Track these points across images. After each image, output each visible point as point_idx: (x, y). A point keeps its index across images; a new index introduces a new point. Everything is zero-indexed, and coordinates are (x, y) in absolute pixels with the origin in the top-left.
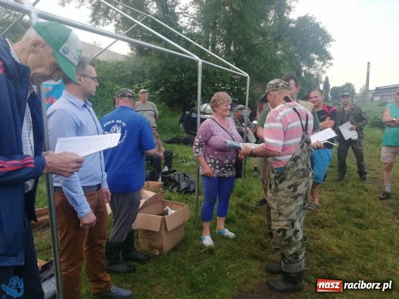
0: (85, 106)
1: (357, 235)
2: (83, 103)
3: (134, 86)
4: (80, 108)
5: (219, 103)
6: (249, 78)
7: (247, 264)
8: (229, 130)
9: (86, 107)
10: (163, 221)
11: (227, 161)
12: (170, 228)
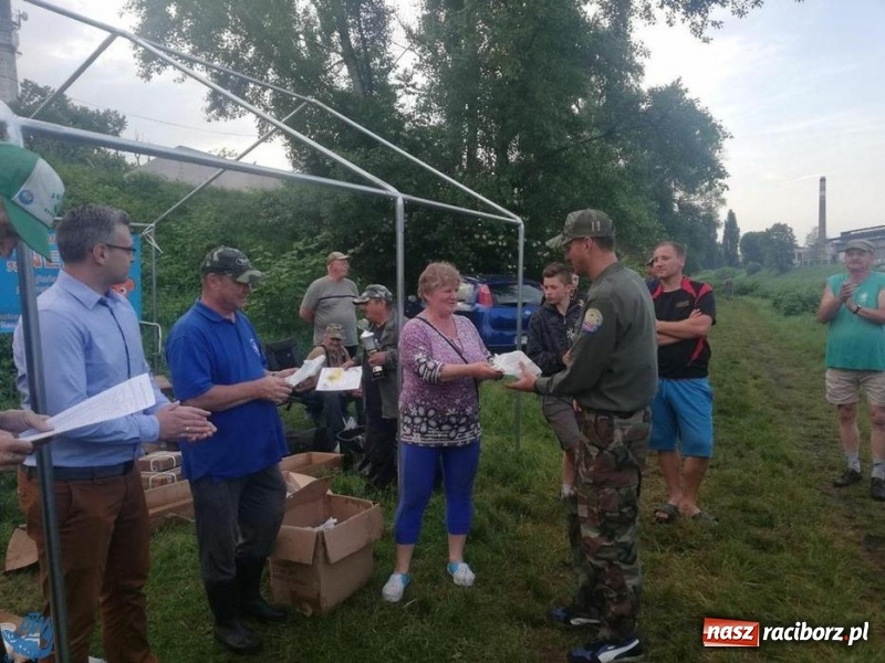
0: (102, 303)
2: (98, 296)
4: (90, 307)
5: (434, 284)
6: (522, 226)
8: (456, 342)
9: (107, 306)
10: (320, 540)
11: (451, 411)
12: (334, 556)
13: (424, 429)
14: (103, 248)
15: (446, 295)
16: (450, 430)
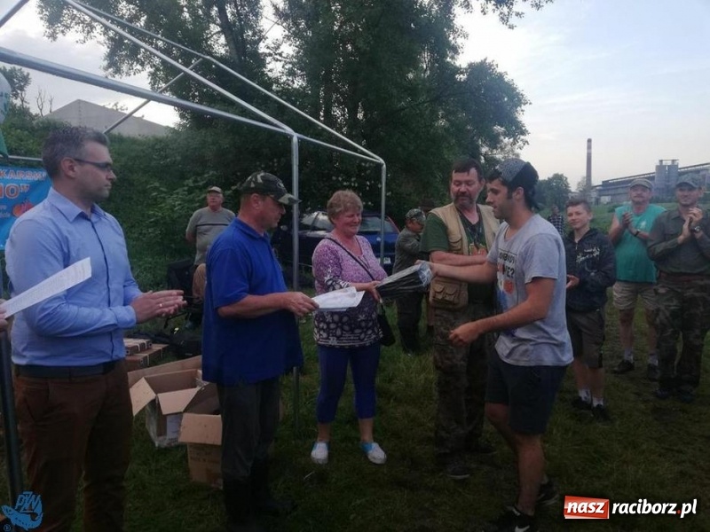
3: (186, 182)
5: (337, 210)
13: (339, 332)
14: (71, 162)
15: (349, 220)
16: (361, 333)
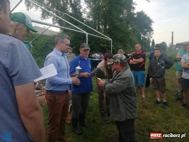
1: (162, 111)
4: (60, 56)
7: (111, 126)
9: (63, 56)
14: (61, 42)
